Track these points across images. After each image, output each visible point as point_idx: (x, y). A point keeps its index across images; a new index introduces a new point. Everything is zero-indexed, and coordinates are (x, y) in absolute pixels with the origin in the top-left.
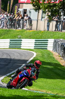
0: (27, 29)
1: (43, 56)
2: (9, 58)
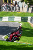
0: (17, 12)
1: (25, 25)
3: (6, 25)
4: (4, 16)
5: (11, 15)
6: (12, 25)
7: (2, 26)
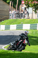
2: (13, 35)
3: (11, 34)
4: (12, 24)
5: (20, 23)
6: (18, 34)
7: (7, 35)
